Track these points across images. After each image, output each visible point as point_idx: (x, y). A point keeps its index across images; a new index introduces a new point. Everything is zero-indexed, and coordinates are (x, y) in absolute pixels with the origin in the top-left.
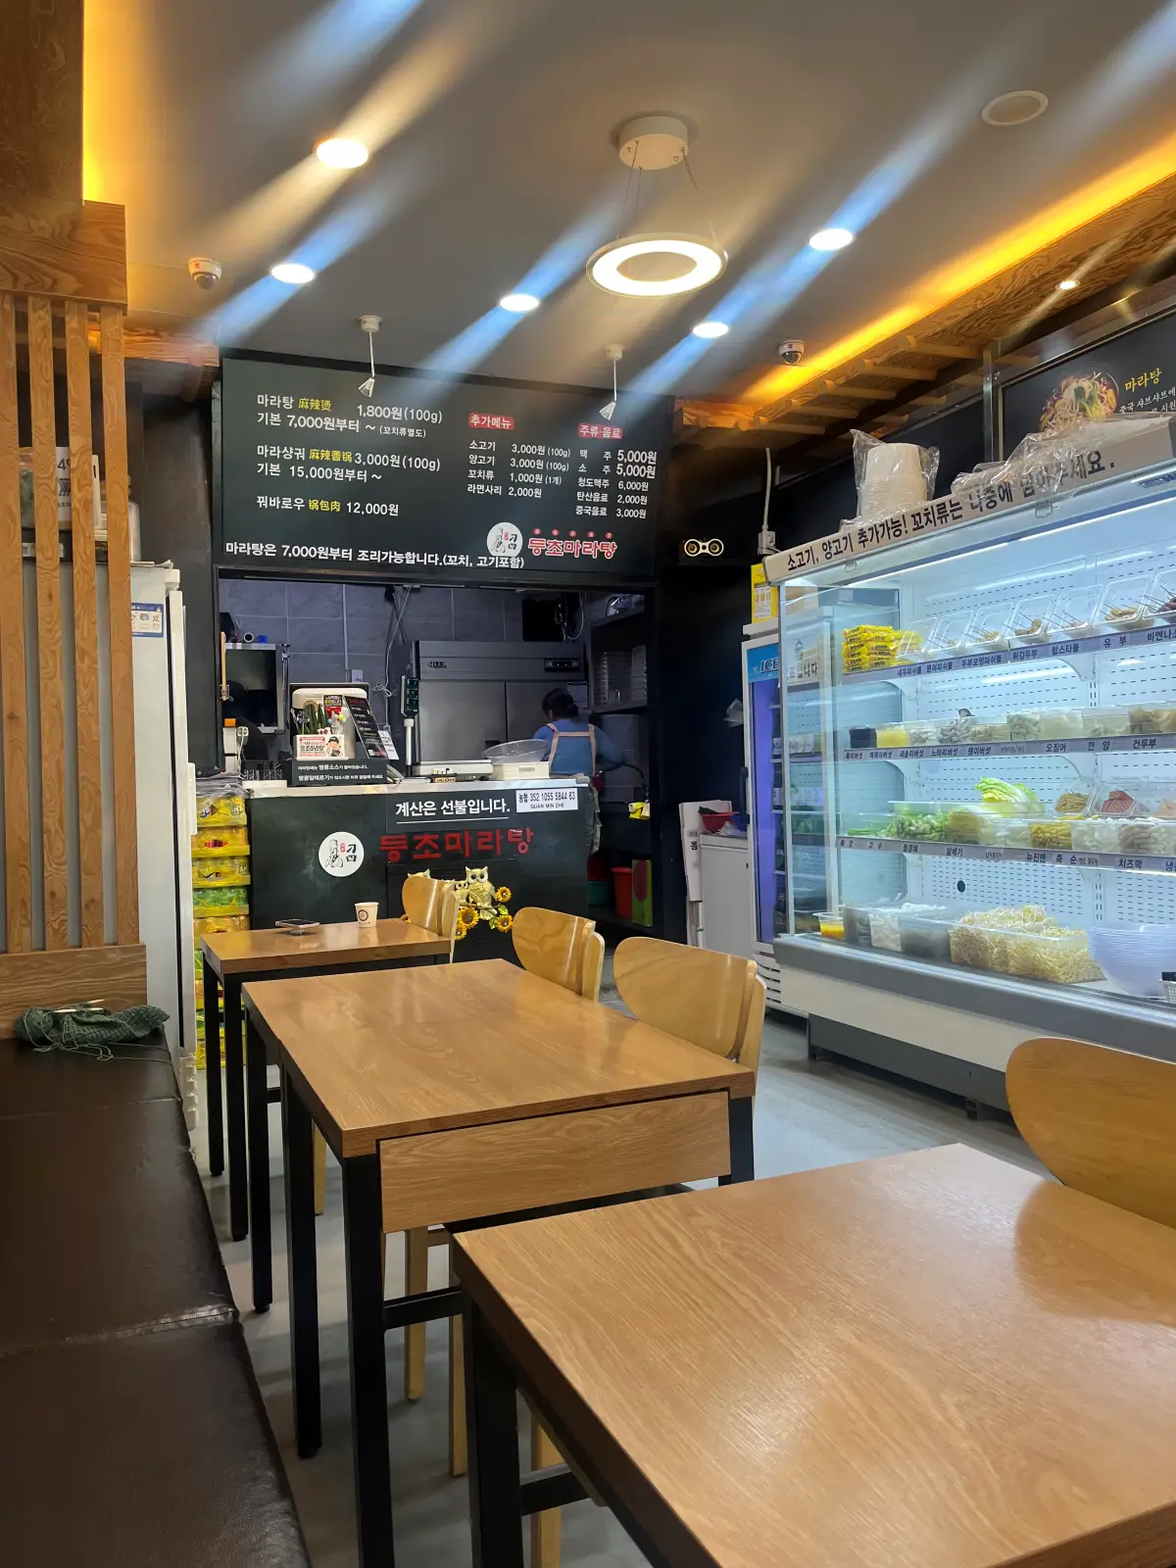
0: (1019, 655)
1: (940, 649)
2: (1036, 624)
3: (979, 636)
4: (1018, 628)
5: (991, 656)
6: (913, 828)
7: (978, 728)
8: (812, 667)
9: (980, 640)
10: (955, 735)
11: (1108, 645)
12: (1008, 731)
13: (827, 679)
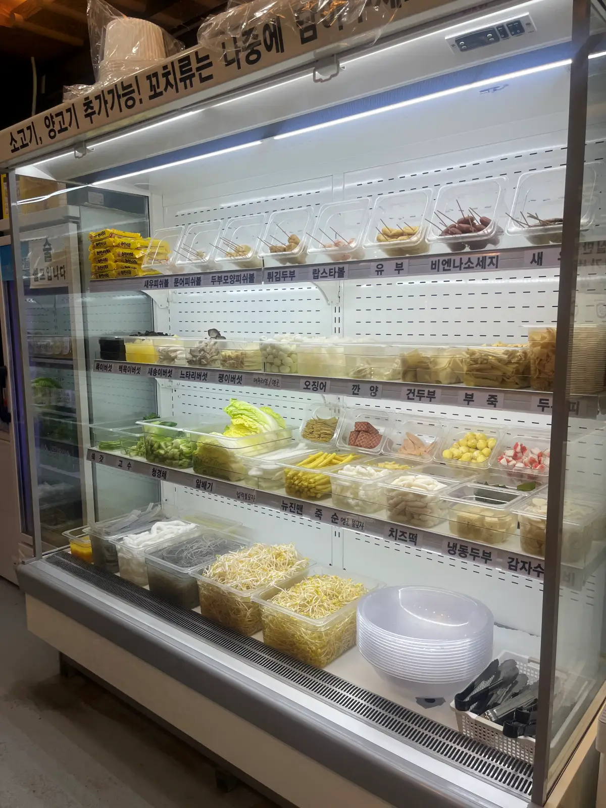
0: (275, 276)
1: (187, 262)
2: (294, 241)
3: (228, 250)
4: (273, 243)
5: (242, 274)
6: (162, 452)
7: (229, 353)
8: (61, 271)
9: (230, 254)
10: (204, 357)
11: (380, 271)
12: (260, 359)
13: (76, 285)
